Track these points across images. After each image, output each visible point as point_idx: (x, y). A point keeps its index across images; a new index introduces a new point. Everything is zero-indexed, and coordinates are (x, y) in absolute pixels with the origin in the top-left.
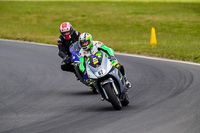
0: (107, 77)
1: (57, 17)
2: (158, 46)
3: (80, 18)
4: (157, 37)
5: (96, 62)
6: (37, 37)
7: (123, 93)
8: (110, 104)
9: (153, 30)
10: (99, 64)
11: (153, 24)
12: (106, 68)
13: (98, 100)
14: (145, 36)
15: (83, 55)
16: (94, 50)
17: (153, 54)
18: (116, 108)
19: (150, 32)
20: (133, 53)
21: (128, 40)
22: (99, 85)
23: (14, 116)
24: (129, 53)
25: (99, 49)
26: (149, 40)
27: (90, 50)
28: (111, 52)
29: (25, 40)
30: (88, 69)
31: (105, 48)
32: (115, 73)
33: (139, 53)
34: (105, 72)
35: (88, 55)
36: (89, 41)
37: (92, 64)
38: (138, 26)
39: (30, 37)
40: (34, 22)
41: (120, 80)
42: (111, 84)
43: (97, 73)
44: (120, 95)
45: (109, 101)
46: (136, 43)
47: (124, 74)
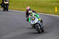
0: (37, 23)
1: (28, 3)
2: (58, 12)
3: (34, 4)
4: (57, 9)
5: (33, 19)
6: (22, 9)
7: (42, 28)
8: (37, 32)
9: (56, 7)
10: (34, 19)
11: (56, 6)
14: (54, 9)
15: (30, 17)
16: (33, 16)
17: (56, 14)
18: (39, 33)
19: (55, 8)
20: (50, 14)
21: (49, 10)
22: (34, 26)
25: (35, 15)
26: (55, 10)
27: (32, 15)
28: (38, 16)
29: (18, 10)
30: (31, 21)
31: (36, 15)
32: (39, 22)
33: (52, 14)
34: (36, 22)
35: (31, 17)
36: (31, 13)
37: (32, 20)
38: (52, 6)
39: (20, 9)
40: (21, 5)
41: (41, 24)
42: (38, 25)
43: (34, 22)
44: (41, 29)
45: (37, 30)
46: (51, 11)
47: (42, 23)
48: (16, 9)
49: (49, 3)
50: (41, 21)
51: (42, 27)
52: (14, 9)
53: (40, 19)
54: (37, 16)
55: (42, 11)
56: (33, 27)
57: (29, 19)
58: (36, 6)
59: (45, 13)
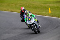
0: (33, 24)
2: (51, 13)
4: (51, 10)
5: (30, 19)
6: (15, 10)
7: (38, 29)
8: (34, 32)
9: (50, 8)
10: (31, 20)
11: (50, 7)
12: (33, 21)
13: (30, 31)
15: (26, 17)
17: (50, 16)
19: (49, 9)
20: (44, 15)
21: (42, 12)
22: (31, 26)
23: (8, 34)
24: (42, 15)
25: (31, 15)
26: (48, 11)
27: (28, 16)
28: (35, 16)
29: (11, 11)
30: (27, 21)
31: (33, 15)
32: (36, 23)
33: (45, 15)
36: (28, 13)
37: (28, 20)
38: (45, 7)
39: (13, 10)
41: (37, 25)
42: (34, 26)
43: (30, 23)
45: (34, 31)
46: (45, 12)
47: (38, 23)
48: (9, 10)
49: (42, 4)
52: (6, 10)
55: (36, 13)
58: (29, 7)
59: (38, 15)
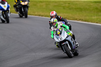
0: (65, 41)
1: (56, 4)
3: (67, 5)
7: (74, 49)
12: (64, 36)
14: (100, 14)
18: (69, 57)
21: (91, 16)
22: (61, 45)
25: (61, 26)
27: (56, 27)
30: (55, 37)
32: (69, 38)
33: (97, 23)
34: (63, 38)
41: (72, 42)
42: (67, 44)
43: (59, 39)
44: (72, 50)
47: (74, 39)
49: (91, 4)
50: (73, 37)
51: (74, 46)
53: (71, 32)
54: (65, 27)
56: (59, 47)
57: (52, 33)
58: (70, 9)
